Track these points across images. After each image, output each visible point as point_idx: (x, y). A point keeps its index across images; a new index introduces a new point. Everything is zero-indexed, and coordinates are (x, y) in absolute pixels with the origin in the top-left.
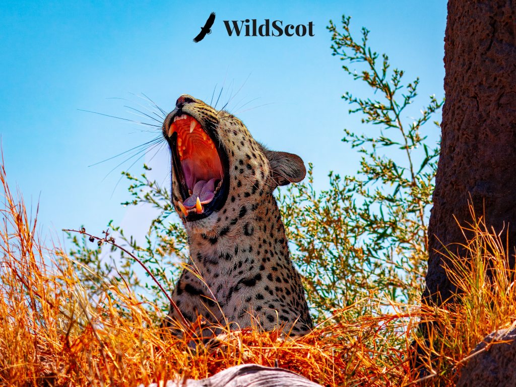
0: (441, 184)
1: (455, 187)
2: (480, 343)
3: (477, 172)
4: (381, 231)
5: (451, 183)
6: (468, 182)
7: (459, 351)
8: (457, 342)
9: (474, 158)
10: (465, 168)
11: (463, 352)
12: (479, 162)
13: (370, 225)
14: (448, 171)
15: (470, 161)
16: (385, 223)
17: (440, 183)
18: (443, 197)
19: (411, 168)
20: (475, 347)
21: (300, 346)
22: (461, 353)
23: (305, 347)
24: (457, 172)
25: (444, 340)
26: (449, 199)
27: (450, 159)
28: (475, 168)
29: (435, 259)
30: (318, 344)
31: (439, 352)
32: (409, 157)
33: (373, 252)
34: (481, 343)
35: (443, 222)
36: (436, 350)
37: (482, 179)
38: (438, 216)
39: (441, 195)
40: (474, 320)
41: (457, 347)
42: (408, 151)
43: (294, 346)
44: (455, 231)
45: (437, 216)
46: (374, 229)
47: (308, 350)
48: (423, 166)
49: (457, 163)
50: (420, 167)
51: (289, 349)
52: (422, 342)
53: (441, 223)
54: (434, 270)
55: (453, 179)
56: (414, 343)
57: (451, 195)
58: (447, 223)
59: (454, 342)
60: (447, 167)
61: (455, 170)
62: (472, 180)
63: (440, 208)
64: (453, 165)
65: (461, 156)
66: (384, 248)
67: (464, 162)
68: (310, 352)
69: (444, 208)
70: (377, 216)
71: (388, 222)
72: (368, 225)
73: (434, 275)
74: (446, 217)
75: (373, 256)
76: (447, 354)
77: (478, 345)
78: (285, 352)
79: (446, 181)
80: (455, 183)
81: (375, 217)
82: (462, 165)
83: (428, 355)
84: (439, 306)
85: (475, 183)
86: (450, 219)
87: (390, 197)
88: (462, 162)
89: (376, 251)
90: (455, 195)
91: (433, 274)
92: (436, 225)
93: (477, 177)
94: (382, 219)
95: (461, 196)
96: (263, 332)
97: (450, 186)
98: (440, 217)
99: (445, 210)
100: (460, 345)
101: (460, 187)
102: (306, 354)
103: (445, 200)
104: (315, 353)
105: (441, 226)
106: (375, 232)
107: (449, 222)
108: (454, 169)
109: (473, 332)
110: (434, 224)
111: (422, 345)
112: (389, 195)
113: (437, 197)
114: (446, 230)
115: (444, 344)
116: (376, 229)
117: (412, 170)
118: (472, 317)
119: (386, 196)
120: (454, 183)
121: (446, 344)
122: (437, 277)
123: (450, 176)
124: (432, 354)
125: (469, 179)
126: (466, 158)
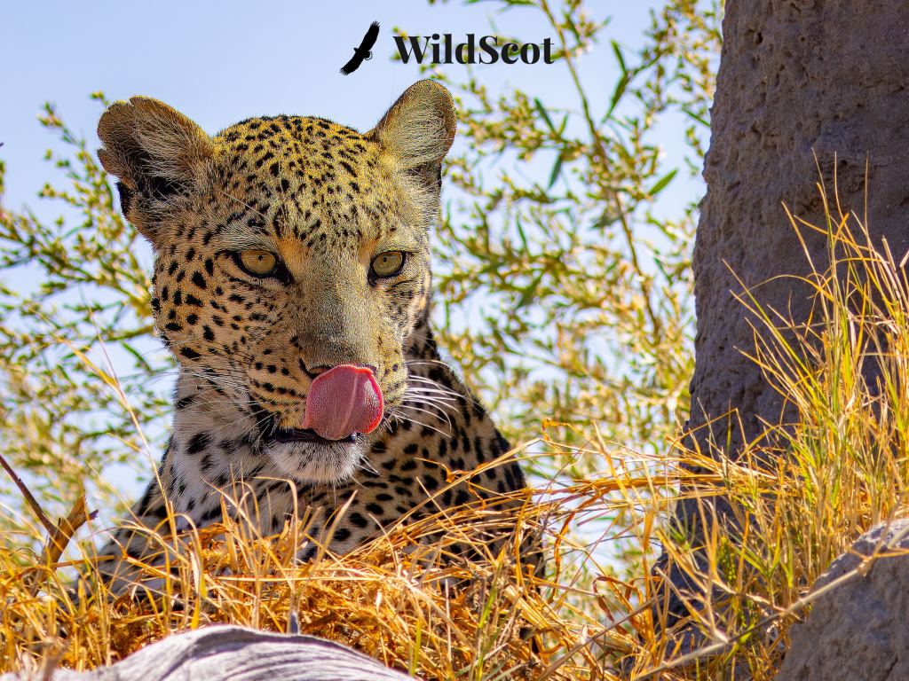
0: (726, 132)
1: (763, 138)
2: (840, 557)
3: (824, 98)
4: (522, 282)
5: (754, 130)
6: (799, 126)
7: (786, 579)
8: (781, 556)
9: (815, 60)
10: (790, 90)
11: (796, 583)
12: (826, 72)
13: (492, 270)
14: (746, 97)
15: (804, 69)
16: (532, 260)
17: (724, 129)
18: (732, 167)
19: (586, 105)
20: (828, 571)
21: (357, 575)
22: (790, 585)
23: (369, 576)
24: (767, 98)
25: (742, 550)
26: (748, 173)
27: (749, 65)
28: (816, 89)
29: (714, 335)
30: (404, 567)
31: (733, 583)
32: (576, 78)
33: (509, 341)
34: (843, 558)
35: (733, 237)
36: (724, 580)
37: (837, 117)
38: (720, 220)
39: (726, 163)
40: (824, 494)
41: (780, 568)
42: (570, 64)
43: (339, 573)
44: (766, 257)
45: (718, 218)
46: (502, 278)
47: (378, 584)
48: (616, 100)
49: (769, 77)
50: (608, 104)
51: (328, 583)
52: (685, 558)
53: (728, 235)
54: (711, 364)
55: (758, 119)
56: (664, 560)
57: (754, 161)
58: (744, 237)
59: (773, 556)
60: (743, 87)
61: (764, 95)
62: (809, 122)
63: (726, 199)
64: (757, 82)
65: (778, 57)
66: (534, 327)
67: (789, 72)
68: (383, 591)
69: (735, 196)
70: (510, 242)
71: (538, 257)
72: (485, 271)
73: (714, 377)
74: (740, 220)
75: (508, 350)
76: (753, 589)
77: (837, 562)
78: (316, 590)
79: (741, 124)
80: (765, 128)
81: (506, 245)
82: (782, 81)
83: (706, 590)
84: (734, 457)
85: (819, 127)
86: (751, 228)
87: (537, 192)
88: (783, 72)
89: (514, 335)
90: (763, 162)
91: (710, 375)
92: (714, 242)
93: (823, 112)
94: (524, 251)
95: (781, 164)
96: (256, 538)
97: (751, 138)
98: (724, 221)
99: (737, 203)
100: (787, 565)
101: (776, 140)
102: (373, 594)
103: (737, 177)
104: (397, 594)
105: (730, 246)
106: (505, 286)
107: (750, 235)
108: (760, 91)
109: (822, 529)
110: (710, 240)
111: (688, 565)
112: (536, 186)
113: (715, 169)
114: (743, 254)
115: (745, 562)
116: (508, 280)
117: (587, 115)
118: (818, 488)
119: (529, 191)
120: (759, 129)
121: (750, 561)
122: (722, 384)
123: (750, 111)
124: (715, 588)
125: (802, 120)
126: (791, 61)
